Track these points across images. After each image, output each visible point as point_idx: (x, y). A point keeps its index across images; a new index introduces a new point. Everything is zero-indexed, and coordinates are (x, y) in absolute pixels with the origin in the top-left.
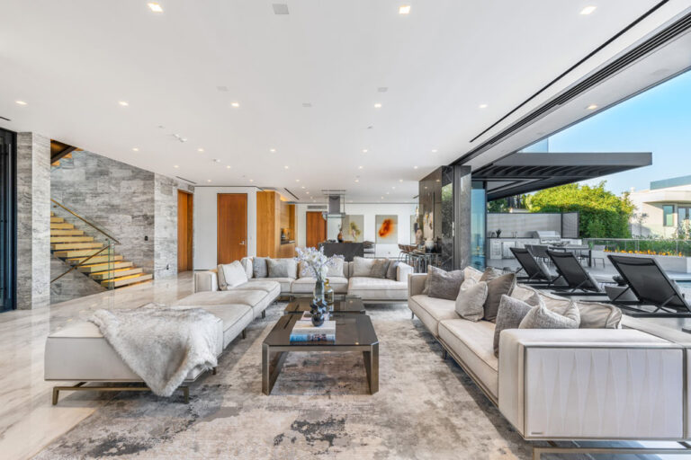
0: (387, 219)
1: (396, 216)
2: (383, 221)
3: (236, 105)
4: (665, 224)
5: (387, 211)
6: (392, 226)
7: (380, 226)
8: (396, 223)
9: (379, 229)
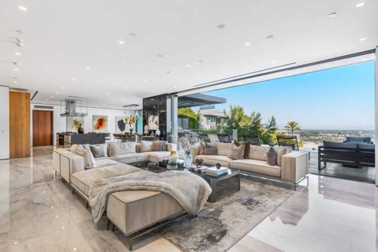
0: (101, 117)
1: (107, 116)
2: (98, 119)
3: (121, 43)
4: (207, 124)
5: (101, 113)
6: (104, 123)
7: (96, 122)
8: (107, 121)
9: (95, 124)
